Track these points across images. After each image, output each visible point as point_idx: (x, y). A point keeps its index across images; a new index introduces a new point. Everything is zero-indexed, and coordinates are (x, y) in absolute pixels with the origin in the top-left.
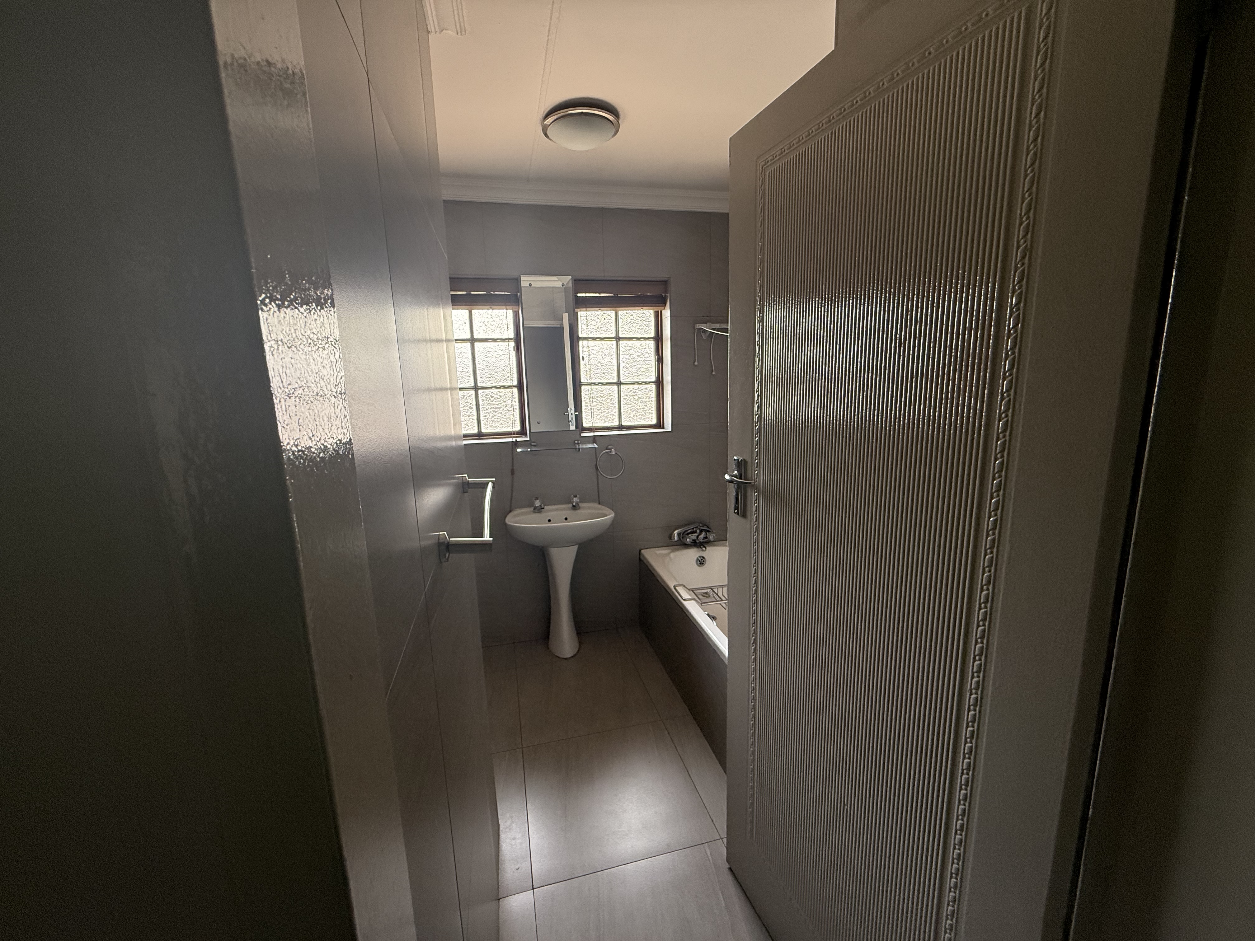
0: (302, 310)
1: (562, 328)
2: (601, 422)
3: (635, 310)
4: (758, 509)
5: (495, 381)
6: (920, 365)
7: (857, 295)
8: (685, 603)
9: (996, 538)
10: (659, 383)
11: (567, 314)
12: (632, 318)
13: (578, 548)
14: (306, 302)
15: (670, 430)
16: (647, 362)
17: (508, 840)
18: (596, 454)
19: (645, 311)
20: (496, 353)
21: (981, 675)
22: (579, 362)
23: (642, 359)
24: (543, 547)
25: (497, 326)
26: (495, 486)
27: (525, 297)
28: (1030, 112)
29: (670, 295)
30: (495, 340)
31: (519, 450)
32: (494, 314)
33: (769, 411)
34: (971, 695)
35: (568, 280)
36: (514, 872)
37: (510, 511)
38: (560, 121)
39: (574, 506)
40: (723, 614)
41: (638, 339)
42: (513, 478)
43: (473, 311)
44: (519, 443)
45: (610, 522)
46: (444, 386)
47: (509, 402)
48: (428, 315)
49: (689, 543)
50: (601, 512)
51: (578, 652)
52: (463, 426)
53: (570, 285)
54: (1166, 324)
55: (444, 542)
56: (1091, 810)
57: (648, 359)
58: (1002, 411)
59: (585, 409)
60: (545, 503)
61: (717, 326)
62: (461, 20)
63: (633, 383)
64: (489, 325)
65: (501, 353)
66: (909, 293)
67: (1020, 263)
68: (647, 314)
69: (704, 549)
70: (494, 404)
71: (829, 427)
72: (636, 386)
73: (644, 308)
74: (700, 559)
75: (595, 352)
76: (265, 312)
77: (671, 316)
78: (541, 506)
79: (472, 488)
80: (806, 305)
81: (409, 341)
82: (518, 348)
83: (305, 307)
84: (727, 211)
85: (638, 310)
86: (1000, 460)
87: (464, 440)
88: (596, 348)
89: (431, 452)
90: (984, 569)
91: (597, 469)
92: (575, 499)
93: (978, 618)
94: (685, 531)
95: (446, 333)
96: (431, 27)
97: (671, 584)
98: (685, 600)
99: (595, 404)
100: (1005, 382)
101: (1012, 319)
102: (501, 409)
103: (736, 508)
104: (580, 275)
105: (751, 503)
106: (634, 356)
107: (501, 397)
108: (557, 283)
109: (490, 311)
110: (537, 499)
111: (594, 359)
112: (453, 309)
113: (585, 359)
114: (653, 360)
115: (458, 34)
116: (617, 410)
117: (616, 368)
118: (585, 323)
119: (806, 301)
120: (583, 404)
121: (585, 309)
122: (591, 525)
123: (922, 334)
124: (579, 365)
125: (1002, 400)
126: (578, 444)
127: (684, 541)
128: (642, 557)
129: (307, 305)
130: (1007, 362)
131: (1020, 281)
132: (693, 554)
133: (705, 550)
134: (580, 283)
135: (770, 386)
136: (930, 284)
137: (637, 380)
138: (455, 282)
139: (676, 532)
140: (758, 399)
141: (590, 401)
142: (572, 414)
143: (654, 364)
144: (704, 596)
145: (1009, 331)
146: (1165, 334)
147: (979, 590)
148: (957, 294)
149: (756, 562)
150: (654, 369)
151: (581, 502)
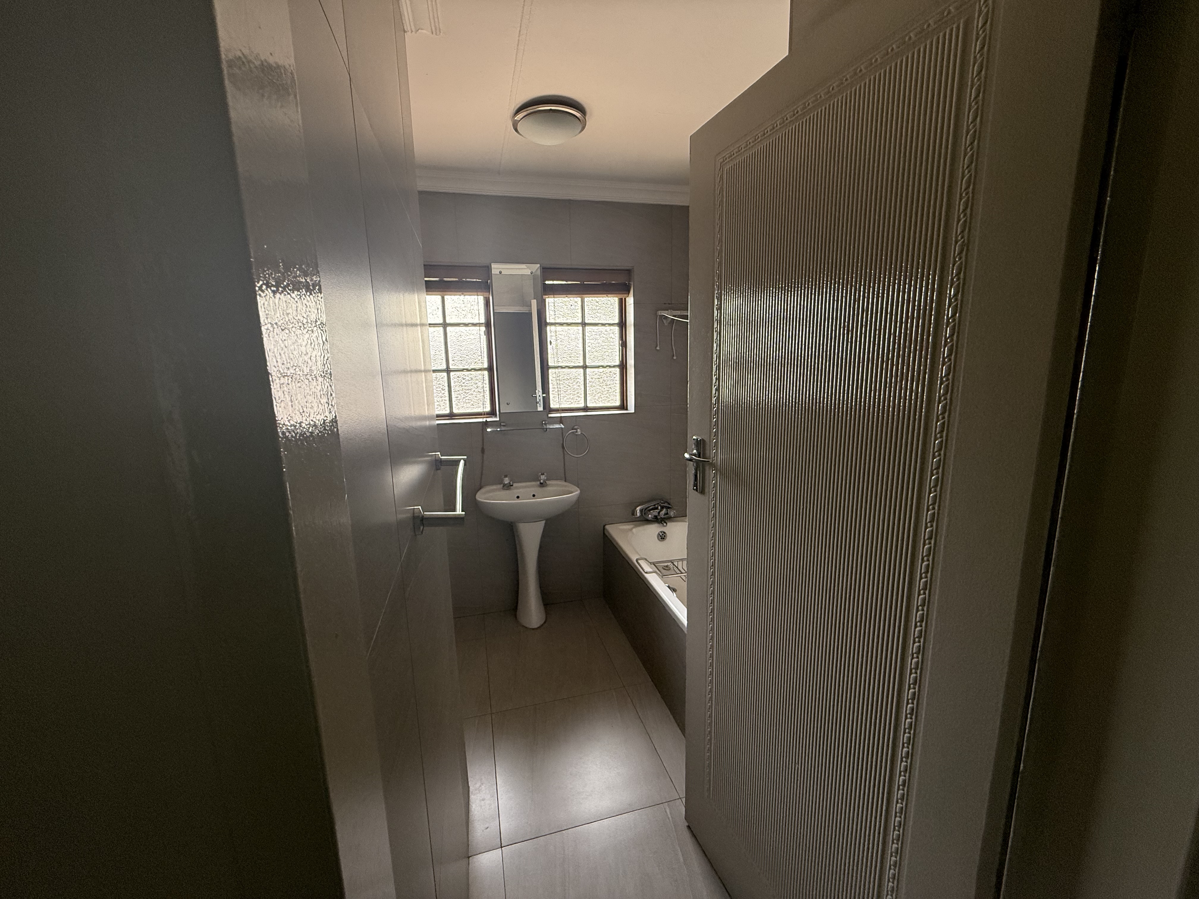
0: (293, 295)
1: (530, 314)
2: (568, 403)
3: (600, 297)
4: (715, 485)
5: (467, 364)
6: (866, 351)
7: (808, 285)
8: (646, 575)
9: (936, 512)
10: (623, 367)
11: (535, 300)
12: (598, 305)
13: (545, 523)
14: (297, 287)
15: (633, 411)
16: (611, 347)
17: (478, 801)
18: (562, 433)
19: (609, 299)
20: (468, 337)
21: (922, 640)
22: (547, 346)
23: (606, 344)
24: (512, 523)
25: (468, 311)
26: (467, 464)
27: (496, 284)
28: (968, 117)
29: (634, 282)
30: (466, 325)
31: (489, 430)
32: (465, 300)
33: (725, 393)
34: (913, 658)
35: (537, 268)
36: (483, 831)
37: (480, 489)
38: (531, 117)
39: (541, 483)
40: (683, 586)
41: (603, 325)
42: (483, 457)
43: (446, 297)
44: (489, 423)
45: (575, 499)
46: (419, 368)
47: (480, 384)
48: (404, 300)
49: (651, 519)
50: (567, 489)
51: (545, 622)
52: (436, 407)
53: (539, 272)
54: (1090, 314)
55: (419, 516)
56: (1022, 765)
57: (613, 344)
58: (941, 395)
59: (553, 391)
60: (514, 480)
61: (678, 313)
62: (436, 20)
63: (598, 367)
64: (460, 311)
65: (472, 337)
66: (856, 283)
67: (958, 257)
68: (611, 302)
69: (665, 524)
70: (466, 386)
71: (783, 409)
72: (601, 370)
73: (609, 295)
74: (661, 534)
75: (562, 337)
76: (262, 297)
77: (634, 303)
78: (510, 483)
79: (444, 465)
80: (761, 294)
81: (387, 325)
82: (488, 333)
83: (296, 292)
84: (687, 205)
85: (603, 297)
86: (940, 440)
87: (437, 420)
88: (563, 333)
89: (407, 430)
90: (925, 541)
91: (563, 448)
92: (543, 477)
93: (919, 587)
94: (647, 508)
95: (420, 318)
96: (407, 27)
97: (634, 558)
98: (646, 573)
99: (561, 386)
100: (944, 367)
101: (950, 309)
102: (472, 391)
103: (695, 485)
104: (548, 263)
105: (709, 480)
106: (599, 341)
107: (472, 379)
108: (525, 271)
109: (462, 297)
110: (506, 476)
111: (561, 343)
112: (427, 295)
113: (552, 343)
114: (618, 345)
115: (432, 33)
116: (583, 392)
117: (582, 352)
118: (553, 309)
119: (761, 290)
120: (551, 386)
121: (552, 296)
122: (557, 501)
123: (869, 322)
124: (547, 348)
125: (941, 384)
126: (545, 424)
127: (646, 517)
128: (606, 533)
129: (298, 291)
130: (946, 348)
131: (958, 274)
132: (654, 529)
133: (666, 526)
134: (548, 272)
135: (727, 370)
136: (876, 275)
137: (602, 364)
138: (429, 269)
139: (638, 509)
140: (716, 383)
141: (557, 383)
142: (540, 396)
143: (618, 348)
144: (665, 569)
145: (948, 319)
146: (1089, 324)
147: (920, 561)
148: (900, 285)
149: (714, 535)
150: (618, 353)
151: (547, 480)
